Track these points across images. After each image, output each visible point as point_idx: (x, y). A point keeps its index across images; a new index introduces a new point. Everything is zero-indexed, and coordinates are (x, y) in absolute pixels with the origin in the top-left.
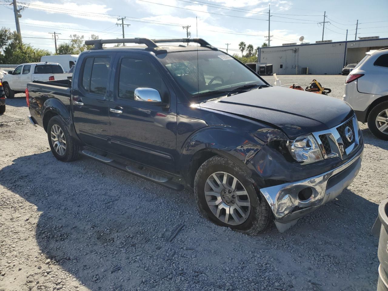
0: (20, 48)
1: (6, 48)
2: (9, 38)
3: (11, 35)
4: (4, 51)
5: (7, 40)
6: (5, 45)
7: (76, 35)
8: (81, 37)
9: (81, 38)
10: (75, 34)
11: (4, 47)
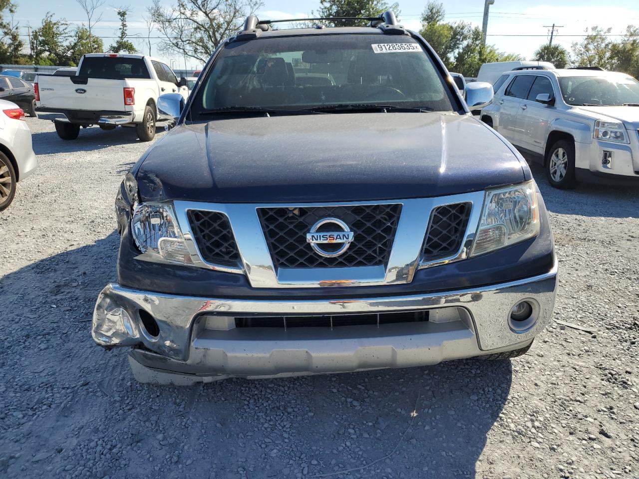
0: (480, 53)
1: (459, 53)
2: (465, 38)
3: (471, 32)
4: (455, 58)
5: (462, 41)
6: (458, 48)
7: (597, 27)
8: (605, 30)
9: (605, 33)
10: (595, 26)
11: (456, 51)
